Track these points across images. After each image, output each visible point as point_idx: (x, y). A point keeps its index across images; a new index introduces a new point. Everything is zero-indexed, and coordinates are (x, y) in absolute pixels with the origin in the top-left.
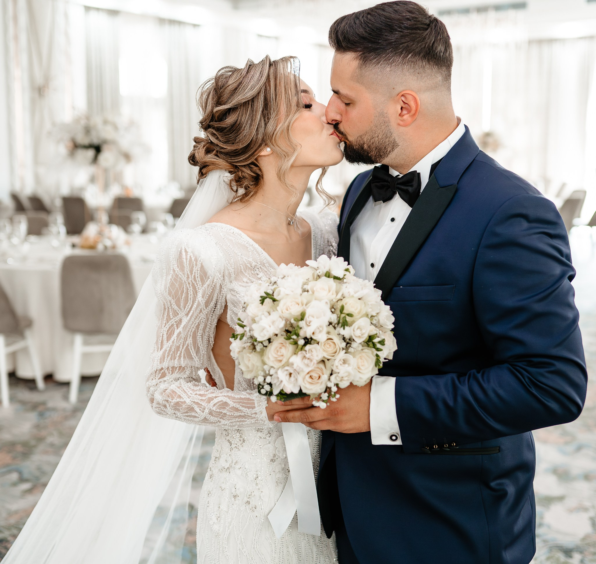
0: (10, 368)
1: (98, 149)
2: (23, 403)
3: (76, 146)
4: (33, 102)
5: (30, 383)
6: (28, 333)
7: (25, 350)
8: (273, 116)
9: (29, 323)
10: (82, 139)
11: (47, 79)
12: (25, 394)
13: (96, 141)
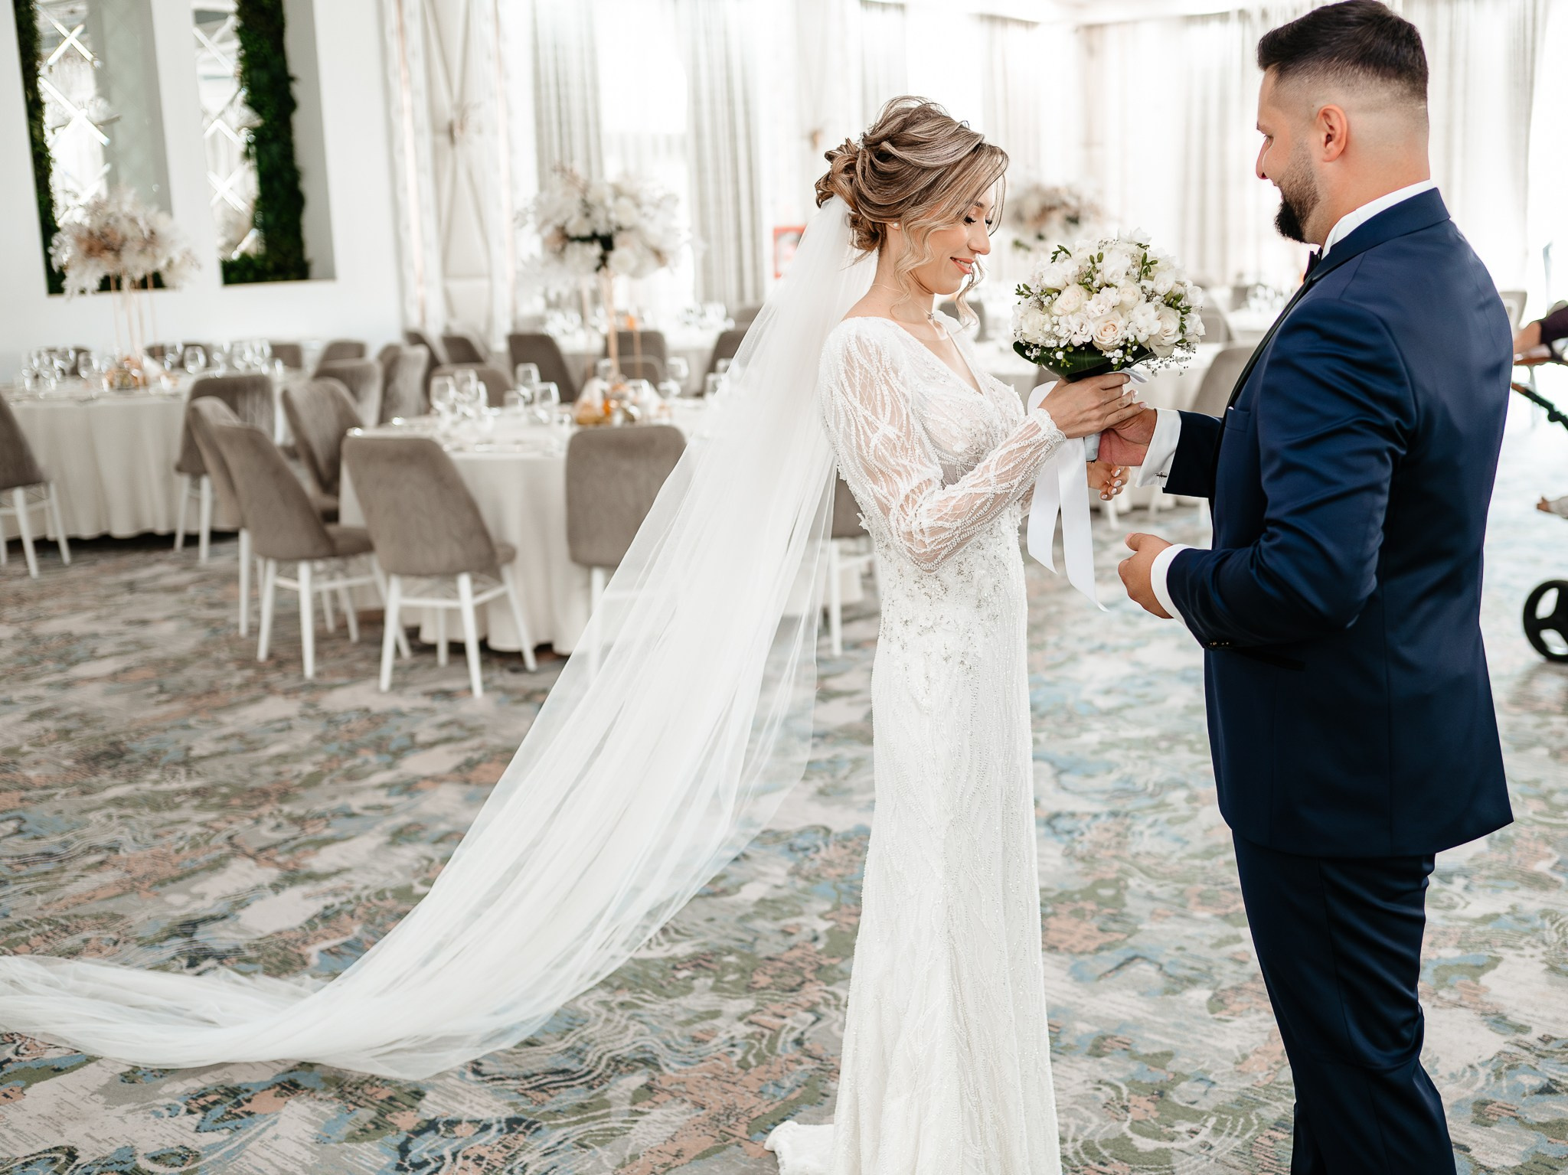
0: (482, 635)
1: (607, 243)
2: (506, 691)
3: (566, 238)
4: (436, 152)
5: (512, 659)
6: (506, 572)
7: (503, 601)
8: (928, 203)
9: (511, 556)
10: (578, 226)
11: (462, 109)
12: (506, 678)
13: (602, 230)
